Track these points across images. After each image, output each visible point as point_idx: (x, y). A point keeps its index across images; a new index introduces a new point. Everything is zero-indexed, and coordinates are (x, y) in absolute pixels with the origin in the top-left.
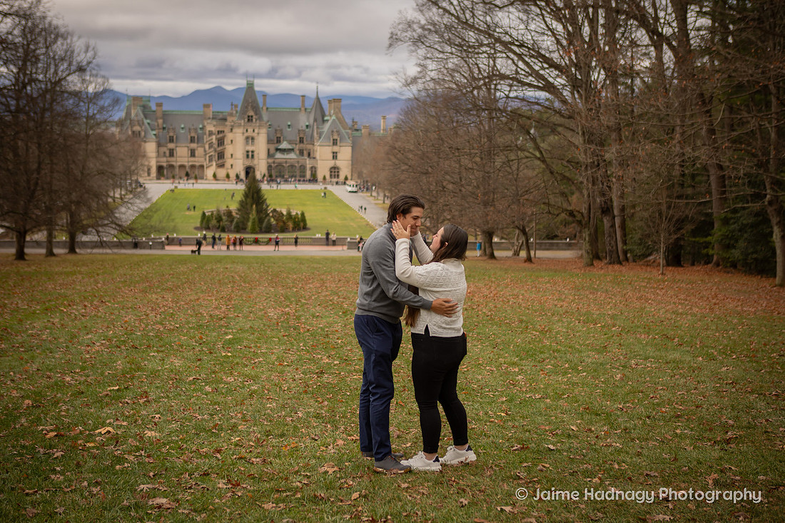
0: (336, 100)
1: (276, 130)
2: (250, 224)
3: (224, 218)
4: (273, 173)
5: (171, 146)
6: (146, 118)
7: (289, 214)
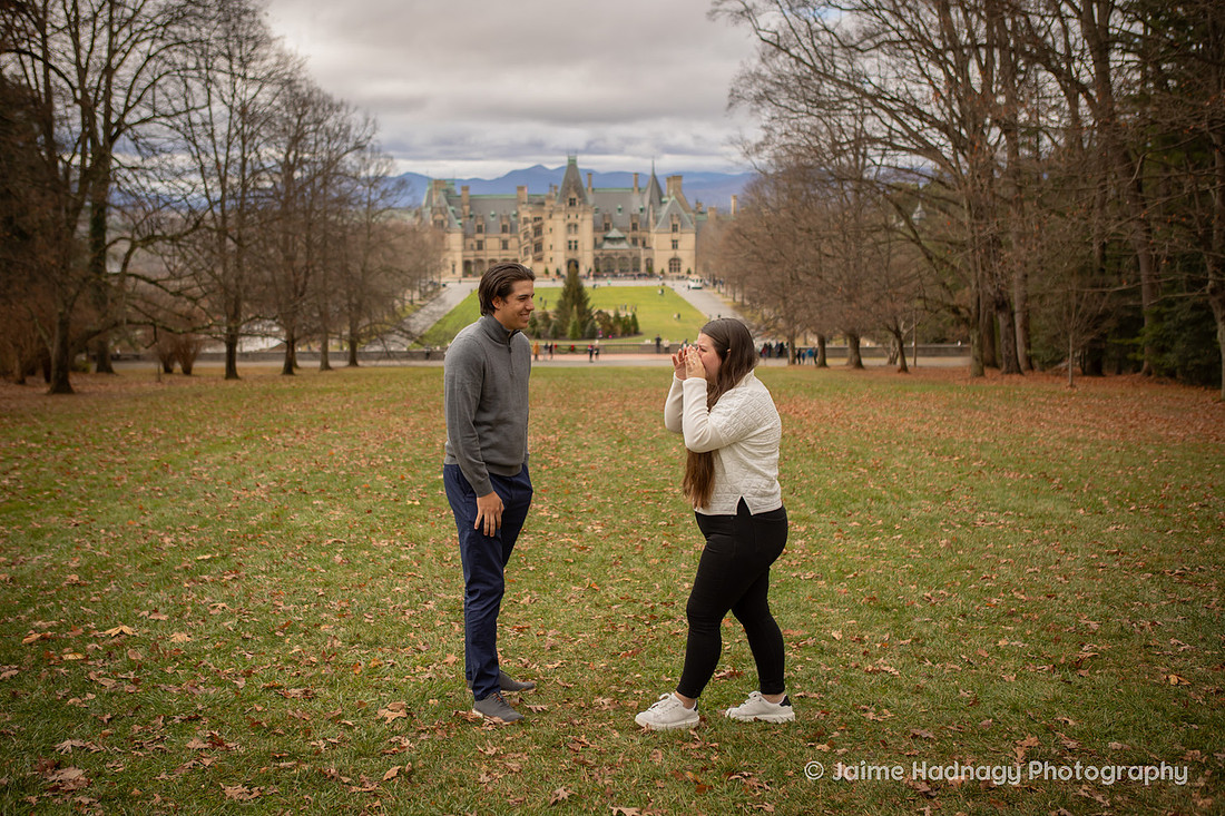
0: (676, 177)
1: (604, 216)
2: (570, 329)
3: (540, 322)
4: (601, 267)
5: (480, 237)
6: (450, 204)
7: (617, 316)
